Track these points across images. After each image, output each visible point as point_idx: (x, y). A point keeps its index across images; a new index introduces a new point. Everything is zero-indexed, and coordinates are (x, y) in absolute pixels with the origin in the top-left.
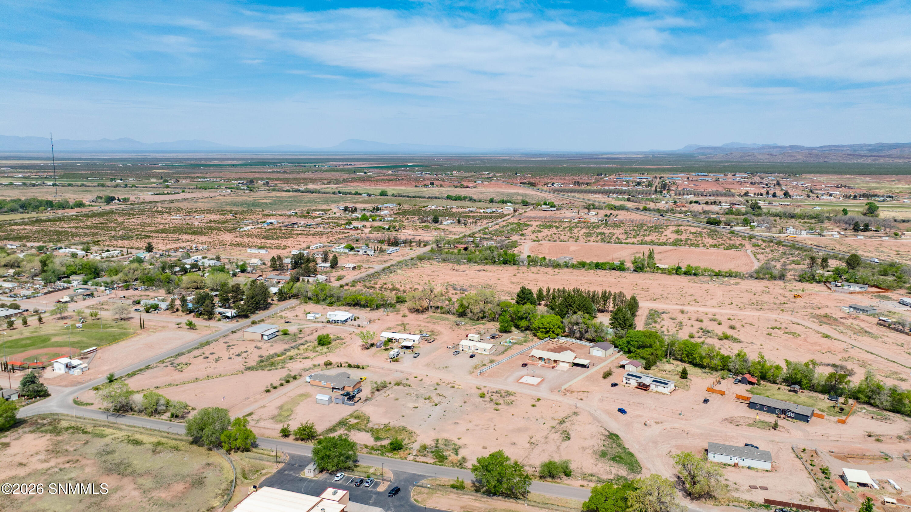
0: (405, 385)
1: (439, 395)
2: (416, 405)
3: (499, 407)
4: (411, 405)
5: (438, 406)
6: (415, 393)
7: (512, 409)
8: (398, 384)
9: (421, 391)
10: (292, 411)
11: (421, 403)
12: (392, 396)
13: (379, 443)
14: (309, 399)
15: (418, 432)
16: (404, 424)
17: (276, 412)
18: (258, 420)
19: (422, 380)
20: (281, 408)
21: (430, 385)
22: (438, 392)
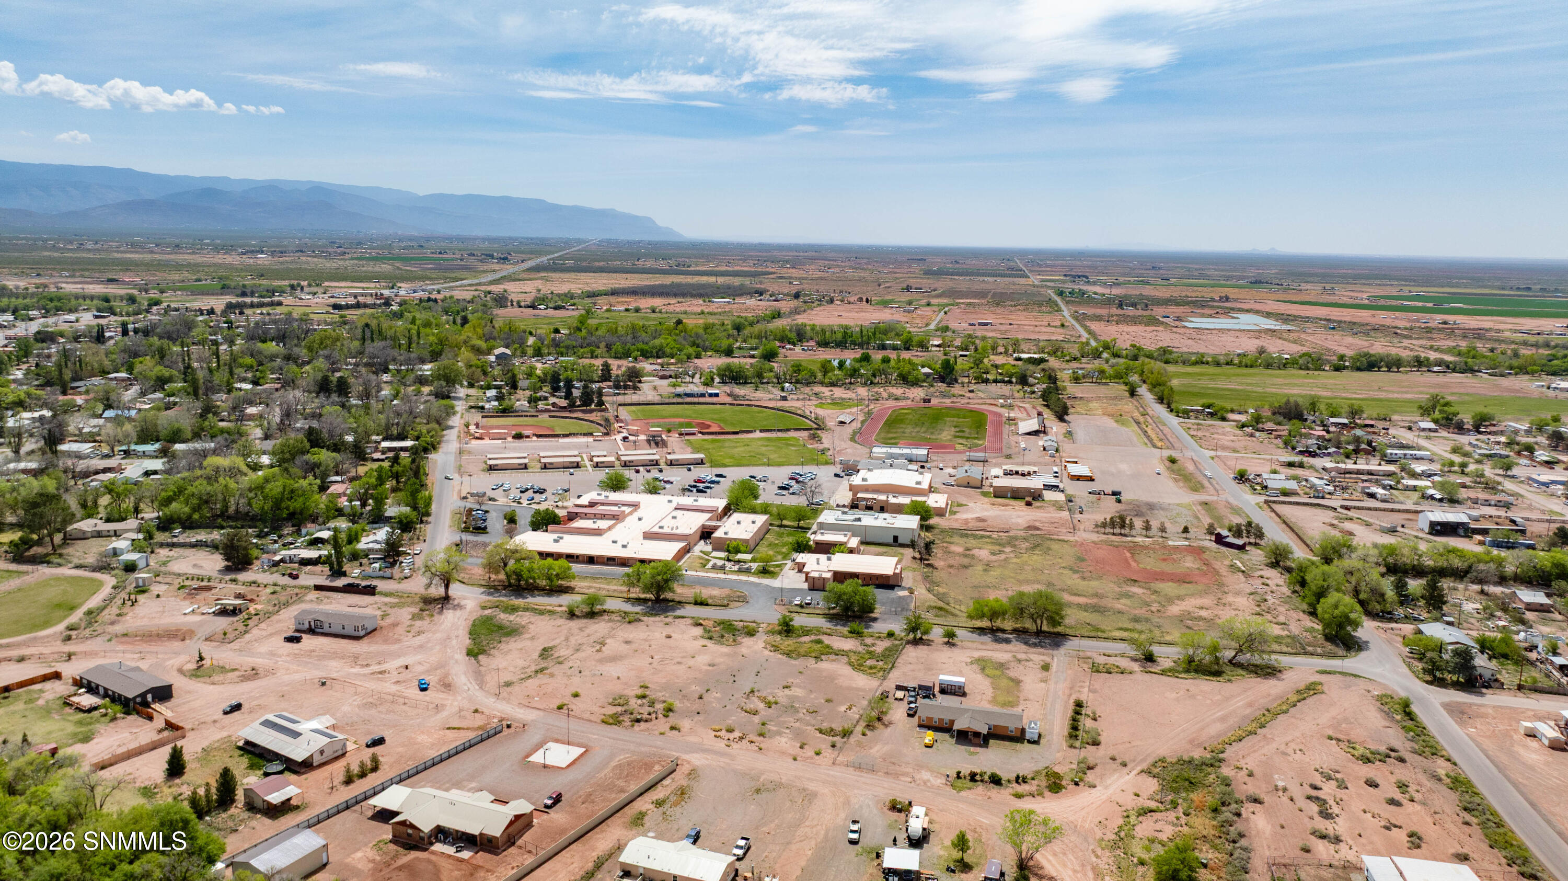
0: (831, 732)
1: (756, 713)
2: (788, 692)
3: (640, 692)
4: (798, 691)
5: (748, 690)
6: (801, 715)
7: (618, 688)
8: (846, 734)
9: (792, 719)
10: (988, 676)
11: (782, 696)
12: (843, 708)
13: (815, 637)
14: (985, 698)
15: (767, 652)
16: (793, 662)
17: (1011, 674)
18: (1018, 660)
19: (801, 747)
20: (1016, 682)
21: (779, 733)
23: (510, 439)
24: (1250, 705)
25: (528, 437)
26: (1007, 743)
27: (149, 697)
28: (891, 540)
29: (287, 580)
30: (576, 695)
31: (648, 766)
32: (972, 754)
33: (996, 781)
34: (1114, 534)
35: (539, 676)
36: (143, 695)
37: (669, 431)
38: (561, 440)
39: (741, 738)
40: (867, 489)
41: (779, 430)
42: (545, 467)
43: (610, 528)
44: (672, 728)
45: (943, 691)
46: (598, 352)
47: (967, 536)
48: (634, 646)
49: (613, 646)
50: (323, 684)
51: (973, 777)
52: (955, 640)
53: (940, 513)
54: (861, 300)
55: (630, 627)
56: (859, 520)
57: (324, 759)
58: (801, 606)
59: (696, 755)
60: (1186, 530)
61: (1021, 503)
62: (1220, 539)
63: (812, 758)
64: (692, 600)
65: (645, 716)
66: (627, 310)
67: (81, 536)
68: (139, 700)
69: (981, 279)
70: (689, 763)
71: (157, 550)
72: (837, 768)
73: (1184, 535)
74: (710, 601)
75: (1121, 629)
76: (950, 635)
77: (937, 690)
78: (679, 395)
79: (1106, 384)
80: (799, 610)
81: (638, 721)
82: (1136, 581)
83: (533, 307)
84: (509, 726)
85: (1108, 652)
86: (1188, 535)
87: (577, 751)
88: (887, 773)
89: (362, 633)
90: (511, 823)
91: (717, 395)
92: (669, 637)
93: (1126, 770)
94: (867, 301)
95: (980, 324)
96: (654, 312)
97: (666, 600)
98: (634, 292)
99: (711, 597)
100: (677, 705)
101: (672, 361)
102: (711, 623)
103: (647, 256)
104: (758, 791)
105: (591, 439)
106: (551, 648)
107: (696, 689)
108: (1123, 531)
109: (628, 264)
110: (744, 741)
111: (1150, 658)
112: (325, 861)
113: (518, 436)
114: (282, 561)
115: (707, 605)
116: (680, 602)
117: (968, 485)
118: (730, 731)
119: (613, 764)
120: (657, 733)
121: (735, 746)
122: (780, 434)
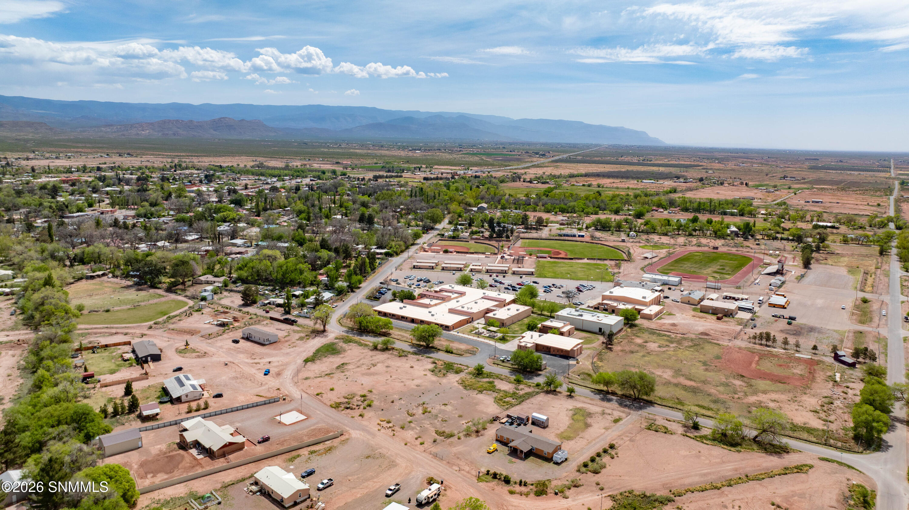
0: (442, 433)
1: (412, 415)
2: (443, 407)
3: (365, 393)
4: (449, 408)
5: (422, 403)
6: (436, 421)
7: (357, 390)
8: (449, 436)
9: (428, 423)
10: (573, 419)
11: (437, 409)
12: (463, 422)
13: (491, 380)
14: (559, 432)
15: (456, 384)
16: (465, 392)
17: (589, 420)
18: (603, 413)
19: (416, 439)
20: (588, 426)
21: (413, 429)
22: (410, 419)
23: (441, 253)
24: (736, 470)
25: (451, 252)
26: (540, 460)
27: (149, 359)
28: (598, 331)
29: (264, 314)
30: (332, 390)
31: (328, 432)
32: (511, 462)
33: (507, 481)
34: (761, 344)
35: (326, 377)
36: (146, 357)
37: (531, 255)
38: (468, 255)
39: (390, 427)
40: (610, 298)
41: (599, 259)
42: (443, 269)
43: (436, 305)
44: (361, 415)
45: (533, 423)
46: (538, 208)
47: (654, 333)
48: (389, 369)
49: (380, 367)
50: (226, 364)
51: (495, 476)
52: (573, 394)
53: (648, 317)
54: (742, 183)
55: (398, 359)
56: (581, 315)
57: (188, 399)
58: (503, 361)
59: (357, 432)
60: (815, 348)
61: (714, 317)
62: (837, 358)
63: (416, 445)
64: (445, 349)
65: (354, 407)
66: (584, 185)
67: (200, 282)
68: (144, 359)
69: (849, 172)
70: (350, 434)
71: (223, 292)
72: (424, 454)
73: (814, 351)
74: (454, 351)
75: (698, 406)
76: (571, 391)
77: (530, 421)
78: (560, 235)
79: (870, 246)
80: (501, 363)
81: (347, 408)
82: (743, 376)
83: (531, 182)
84: (284, 399)
85: (669, 417)
86: (817, 352)
87: (303, 417)
88: (448, 463)
89: (267, 343)
90: (225, 446)
91: (583, 236)
92: (412, 367)
93: (601, 492)
94: (746, 184)
95: (813, 202)
96: (599, 187)
97: (433, 347)
98: (598, 175)
99: (457, 349)
100: (376, 403)
101: (575, 215)
102: (440, 363)
103: (628, 154)
104: (368, 457)
105: (483, 256)
106: (346, 364)
107: (396, 397)
108: (768, 344)
109: (613, 159)
110: (390, 429)
111: (696, 427)
112: (140, 445)
113: (446, 252)
114: (269, 303)
115: (452, 353)
116: (439, 350)
117: (689, 303)
118: (389, 422)
119: (312, 428)
120: (350, 416)
121: (383, 431)
122: (599, 262)
